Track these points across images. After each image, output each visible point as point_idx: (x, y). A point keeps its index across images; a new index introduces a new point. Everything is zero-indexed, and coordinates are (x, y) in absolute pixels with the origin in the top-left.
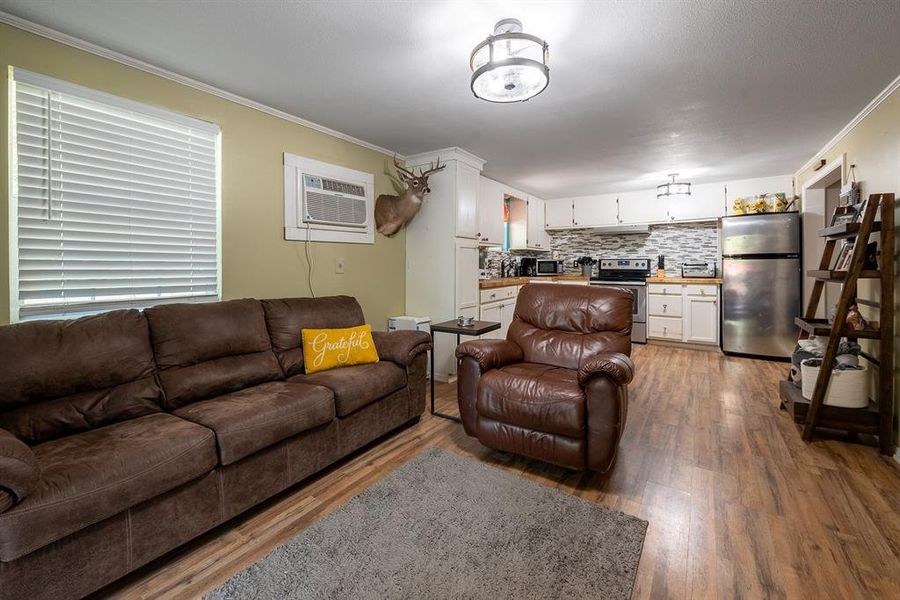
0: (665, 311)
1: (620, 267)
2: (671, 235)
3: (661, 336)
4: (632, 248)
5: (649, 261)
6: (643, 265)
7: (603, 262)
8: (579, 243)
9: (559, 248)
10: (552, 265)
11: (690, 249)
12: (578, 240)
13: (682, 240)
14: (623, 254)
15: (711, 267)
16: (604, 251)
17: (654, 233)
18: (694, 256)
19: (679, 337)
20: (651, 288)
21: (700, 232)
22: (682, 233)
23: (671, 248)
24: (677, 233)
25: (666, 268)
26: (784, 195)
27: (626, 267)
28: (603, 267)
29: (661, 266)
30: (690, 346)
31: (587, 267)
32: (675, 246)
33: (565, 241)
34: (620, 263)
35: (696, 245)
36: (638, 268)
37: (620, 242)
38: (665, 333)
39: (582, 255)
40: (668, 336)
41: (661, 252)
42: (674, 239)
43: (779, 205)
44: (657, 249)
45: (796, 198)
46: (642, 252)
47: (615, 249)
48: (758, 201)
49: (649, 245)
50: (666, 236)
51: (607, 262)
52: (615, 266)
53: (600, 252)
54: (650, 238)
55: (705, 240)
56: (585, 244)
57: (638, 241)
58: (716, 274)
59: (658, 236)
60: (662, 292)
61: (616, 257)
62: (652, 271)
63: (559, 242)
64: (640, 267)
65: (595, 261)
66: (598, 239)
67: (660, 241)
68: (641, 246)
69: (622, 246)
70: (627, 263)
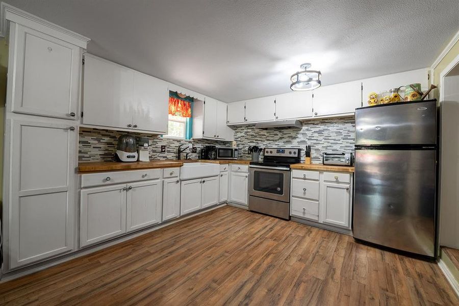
0: (305, 193)
1: (278, 155)
2: (317, 129)
3: (301, 215)
4: (287, 139)
5: (299, 150)
6: (295, 153)
7: (266, 150)
8: (252, 135)
9: (239, 139)
10: (230, 151)
11: (332, 141)
12: (251, 133)
13: (326, 133)
14: (281, 144)
15: (348, 156)
16: (269, 142)
17: (304, 128)
18: (335, 147)
19: (316, 219)
20: (295, 173)
21: (341, 126)
22: (326, 128)
23: (317, 140)
24: (322, 127)
25: (312, 156)
26: (419, 85)
27: (283, 155)
28: (266, 154)
29: (308, 154)
30: (326, 227)
31: (255, 154)
32: (319, 138)
33: (243, 134)
34: (278, 151)
35: (337, 138)
36: (291, 156)
37: (280, 135)
38: (304, 213)
39: (252, 145)
40: (307, 216)
41: (309, 143)
42: (320, 132)
43: (413, 96)
44: (307, 140)
45: (433, 87)
46: (295, 144)
47: (276, 141)
48: (392, 95)
49: (301, 138)
50: (314, 130)
51: (269, 150)
52: (275, 154)
53: (266, 142)
54: (301, 132)
55: (344, 133)
56: (256, 137)
57: (293, 134)
58: (352, 162)
59: (308, 130)
60: (303, 177)
61: (276, 147)
62: (302, 159)
63: (239, 135)
64: (292, 155)
65: (261, 149)
66: (264, 132)
67: (309, 134)
68: (295, 138)
69: (281, 138)
70: (283, 152)
